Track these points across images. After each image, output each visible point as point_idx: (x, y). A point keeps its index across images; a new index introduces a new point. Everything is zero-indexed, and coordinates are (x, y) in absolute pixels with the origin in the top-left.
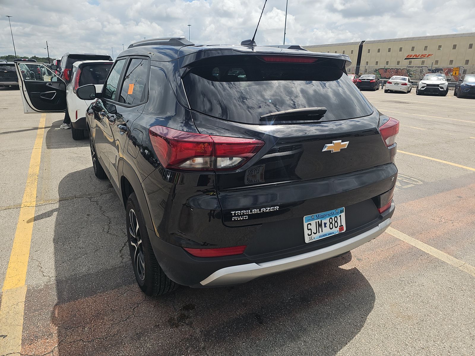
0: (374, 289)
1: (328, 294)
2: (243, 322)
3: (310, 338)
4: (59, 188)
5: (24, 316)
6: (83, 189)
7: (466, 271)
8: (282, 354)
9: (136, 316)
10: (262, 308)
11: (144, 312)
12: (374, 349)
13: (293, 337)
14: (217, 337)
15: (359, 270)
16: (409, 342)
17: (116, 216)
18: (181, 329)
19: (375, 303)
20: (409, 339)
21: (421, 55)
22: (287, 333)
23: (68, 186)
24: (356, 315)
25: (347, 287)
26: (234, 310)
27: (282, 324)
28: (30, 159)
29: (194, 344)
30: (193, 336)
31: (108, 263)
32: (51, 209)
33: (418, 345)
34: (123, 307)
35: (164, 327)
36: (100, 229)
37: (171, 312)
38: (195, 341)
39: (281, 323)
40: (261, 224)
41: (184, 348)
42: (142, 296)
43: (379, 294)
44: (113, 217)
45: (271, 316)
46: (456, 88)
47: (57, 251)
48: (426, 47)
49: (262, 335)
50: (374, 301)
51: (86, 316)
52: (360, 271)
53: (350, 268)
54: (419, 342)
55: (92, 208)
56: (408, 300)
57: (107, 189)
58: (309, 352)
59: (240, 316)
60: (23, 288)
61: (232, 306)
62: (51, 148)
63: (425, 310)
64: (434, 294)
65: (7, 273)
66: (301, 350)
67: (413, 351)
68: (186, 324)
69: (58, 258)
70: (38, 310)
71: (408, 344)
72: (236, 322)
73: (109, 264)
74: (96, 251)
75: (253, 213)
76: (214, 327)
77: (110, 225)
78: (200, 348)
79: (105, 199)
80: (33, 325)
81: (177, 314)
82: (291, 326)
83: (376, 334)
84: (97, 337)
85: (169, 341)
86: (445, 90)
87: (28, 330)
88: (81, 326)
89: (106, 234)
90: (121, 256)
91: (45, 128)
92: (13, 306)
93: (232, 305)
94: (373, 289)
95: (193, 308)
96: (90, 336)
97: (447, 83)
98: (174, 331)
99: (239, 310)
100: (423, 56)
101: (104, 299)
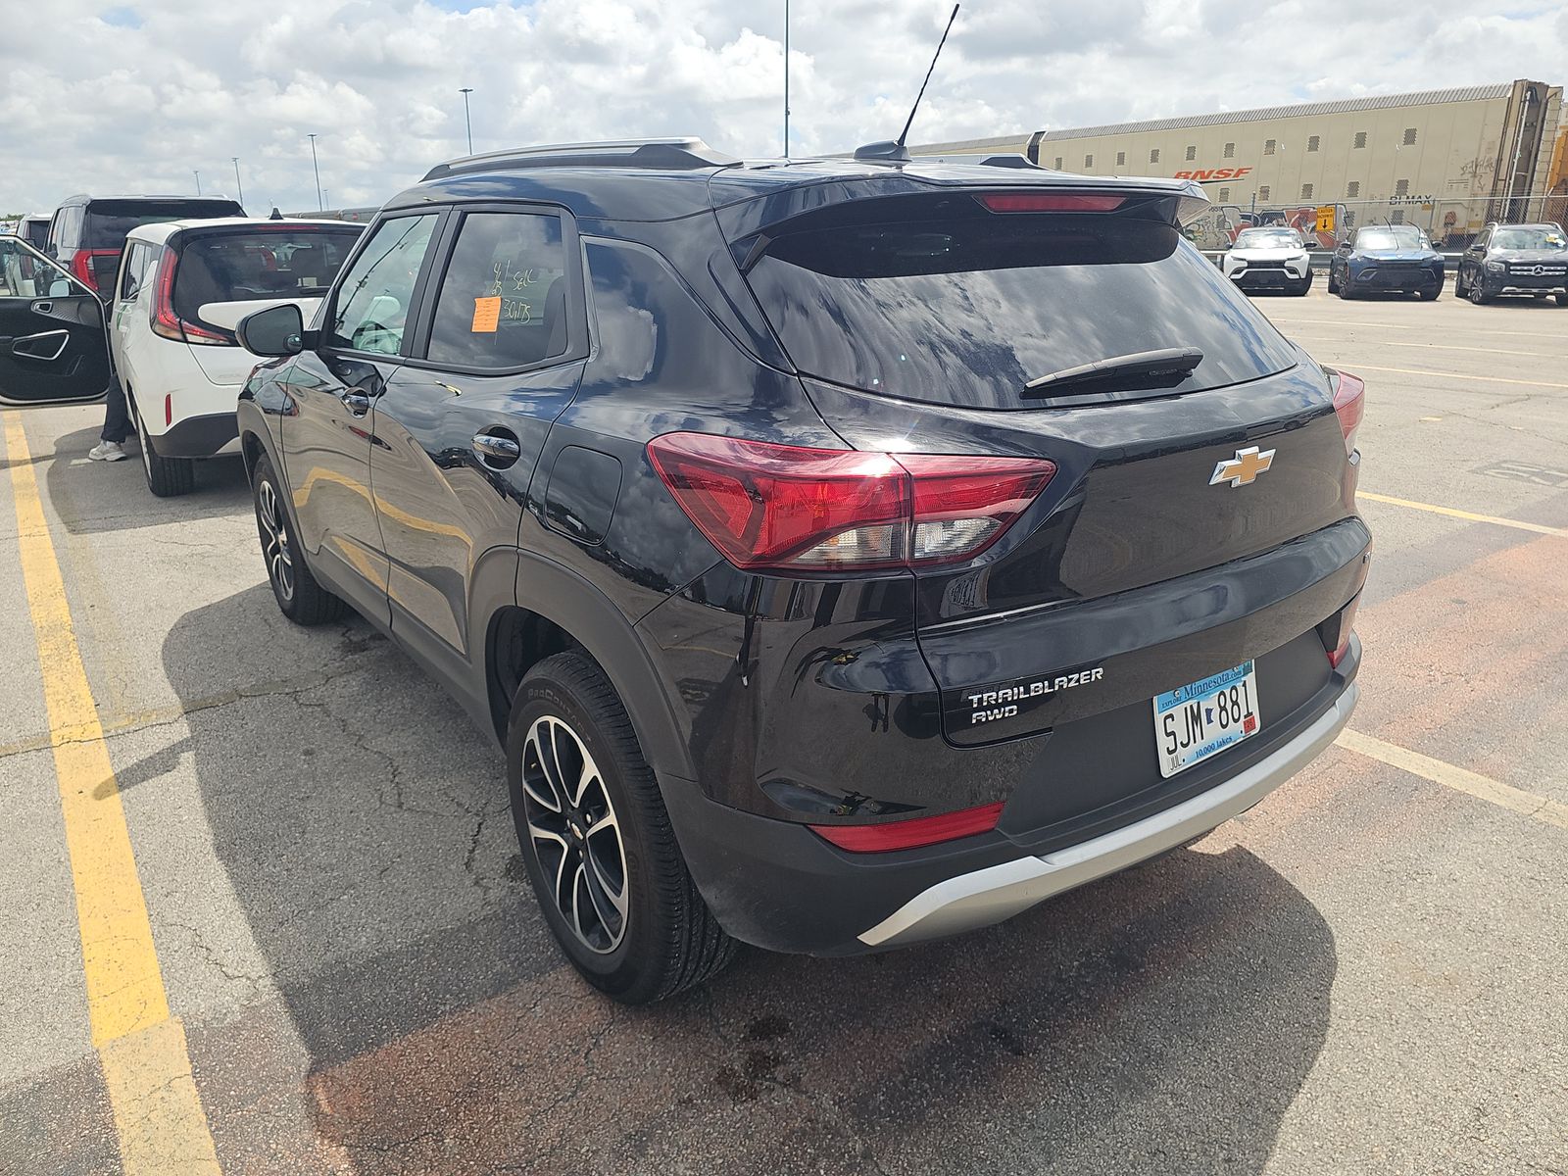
0: (1317, 908)
1: (1187, 936)
2: (960, 1056)
3: (1184, 1080)
4: (168, 668)
5: (211, 1125)
6: (254, 665)
7: (1558, 823)
8: (1117, 1142)
9: (604, 1078)
10: (1004, 1003)
11: (626, 1062)
12: (1383, 1090)
13: (1136, 1086)
14: (895, 1113)
15: (1252, 851)
16: (1476, 1057)
17: (409, 748)
18: (770, 1102)
19: (1338, 949)
20: (1473, 1047)
21: (1218, 173)
22: (1109, 1074)
23: (196, 657)
24: (1294, 993)
25: (1237, 909)
26: (915, 1019)
27: (1083, 1049)
28: (22, 573)
29: (829, 1147)
30: (817, 1120)
31: (438, 911)
32: (167, 744)
33: (1505, 1062)
34: (549, 1052)
35: (712, 1104)
36: (370, 796)
37: (717, 1050)
38: (830, 1137)
39: (1081, 1046)
40: (1050, 729)
41: (802, 1163)
42: (600, 1009)
43: (1339, 920)
44: (399, 752)
45: (1041, 1026)
46: (1332, 269)
47: (243, 888)
48: (1230, 147)
49: (1033, 1089)
50: (1332, 943)
51: (433, 1098)
52: (1256, 853)
53: (1226, 849)
54: (1505, 1053)
55: (314, 727)
56: (1427, 929)
57: (342, 660)
58: (1196, 1125)
59: (942, 1036)
60: (168, 1027)
61: (907, 1007)
62: (83, 531)
63: (1485, 954)
64: (1494, 904)
65: (91, 983)
66: (1171, 1122)
67: (1497, 1083)
68: (780, 1083)
69: (257, 912)
70: (253, 1098)
71: (1477, 1062)
72: (938, 1059)
73: (443, 911)
74: (382, 872)
75: (1032, 694)
76: (873, 1084)
77: (397, 780)
78: (856, 1157)
79: (345, 692)
80: (254, 1151)
81: (736, 1054)
82: (1112, 1049)
83: (1376, 1045)
84: (496, 1163)
85: (743, 1146)
86: (1303, 276)
87: (241, 1170)
88: (426, 1134)
89: (396, 812)
90: (476, 883)
91: (35, 460)
92: (158, 1095)
93: (905, 1004)
94: (1315, 909)
95: (783, 1030)
96: (472, 1163)
97: (1306, 256)
98: (751, 1113)
99: (932, 1018)
100: (1224, 174)
101: (473, 1033)
